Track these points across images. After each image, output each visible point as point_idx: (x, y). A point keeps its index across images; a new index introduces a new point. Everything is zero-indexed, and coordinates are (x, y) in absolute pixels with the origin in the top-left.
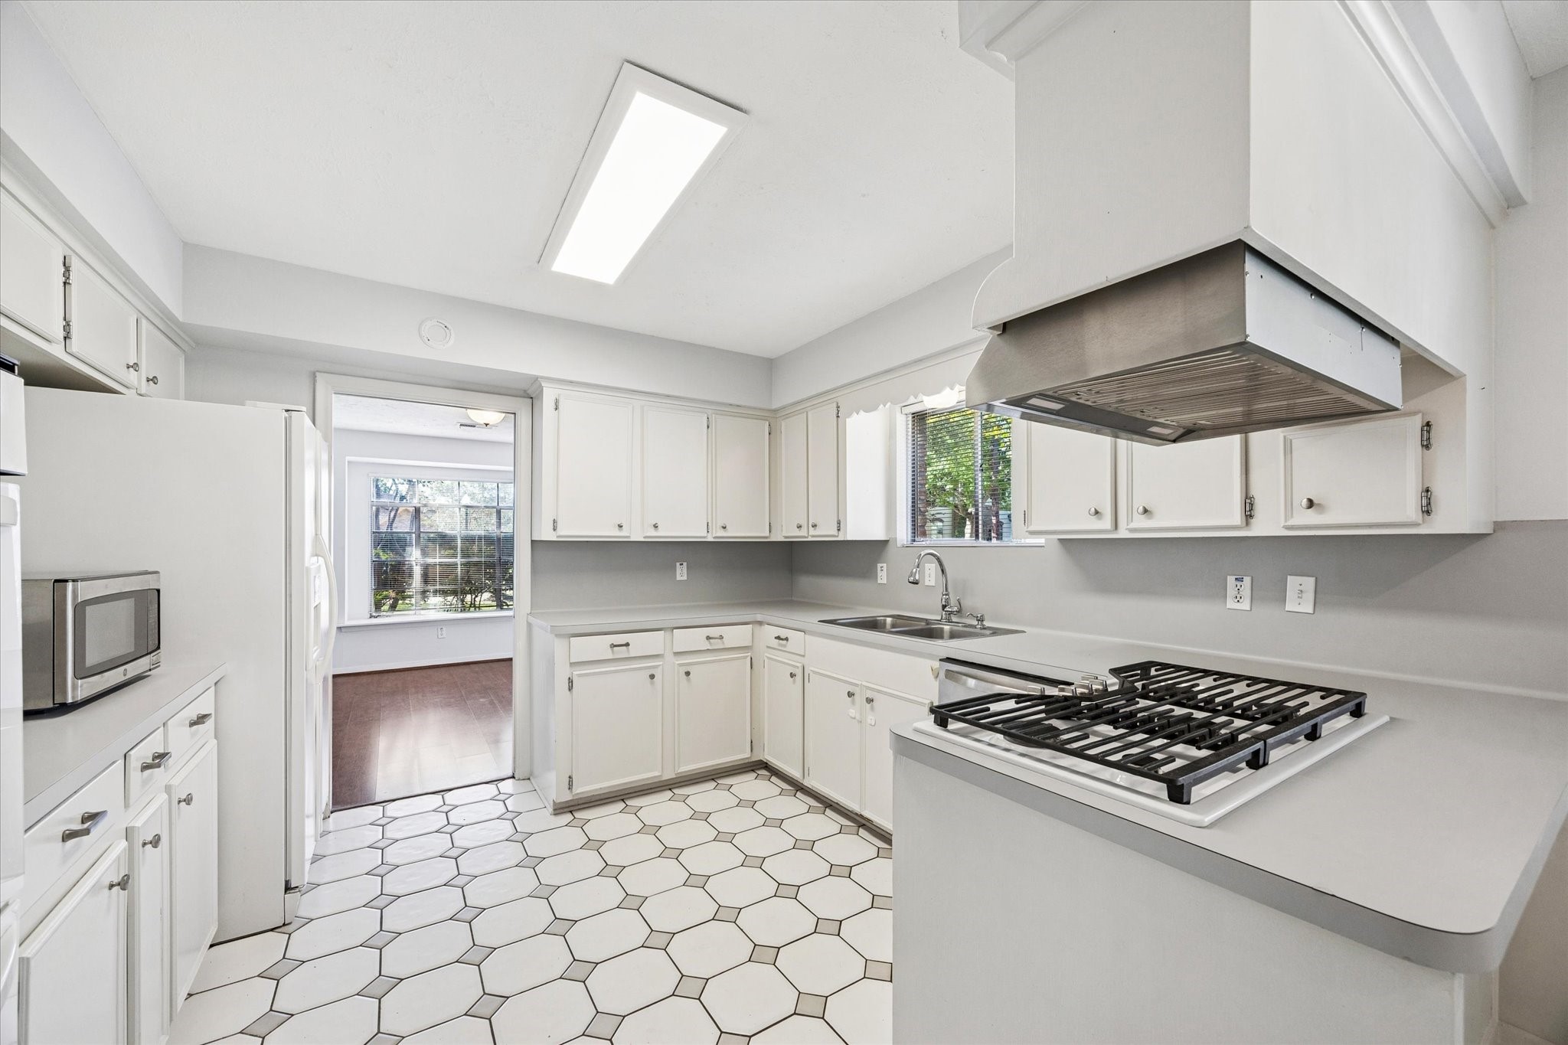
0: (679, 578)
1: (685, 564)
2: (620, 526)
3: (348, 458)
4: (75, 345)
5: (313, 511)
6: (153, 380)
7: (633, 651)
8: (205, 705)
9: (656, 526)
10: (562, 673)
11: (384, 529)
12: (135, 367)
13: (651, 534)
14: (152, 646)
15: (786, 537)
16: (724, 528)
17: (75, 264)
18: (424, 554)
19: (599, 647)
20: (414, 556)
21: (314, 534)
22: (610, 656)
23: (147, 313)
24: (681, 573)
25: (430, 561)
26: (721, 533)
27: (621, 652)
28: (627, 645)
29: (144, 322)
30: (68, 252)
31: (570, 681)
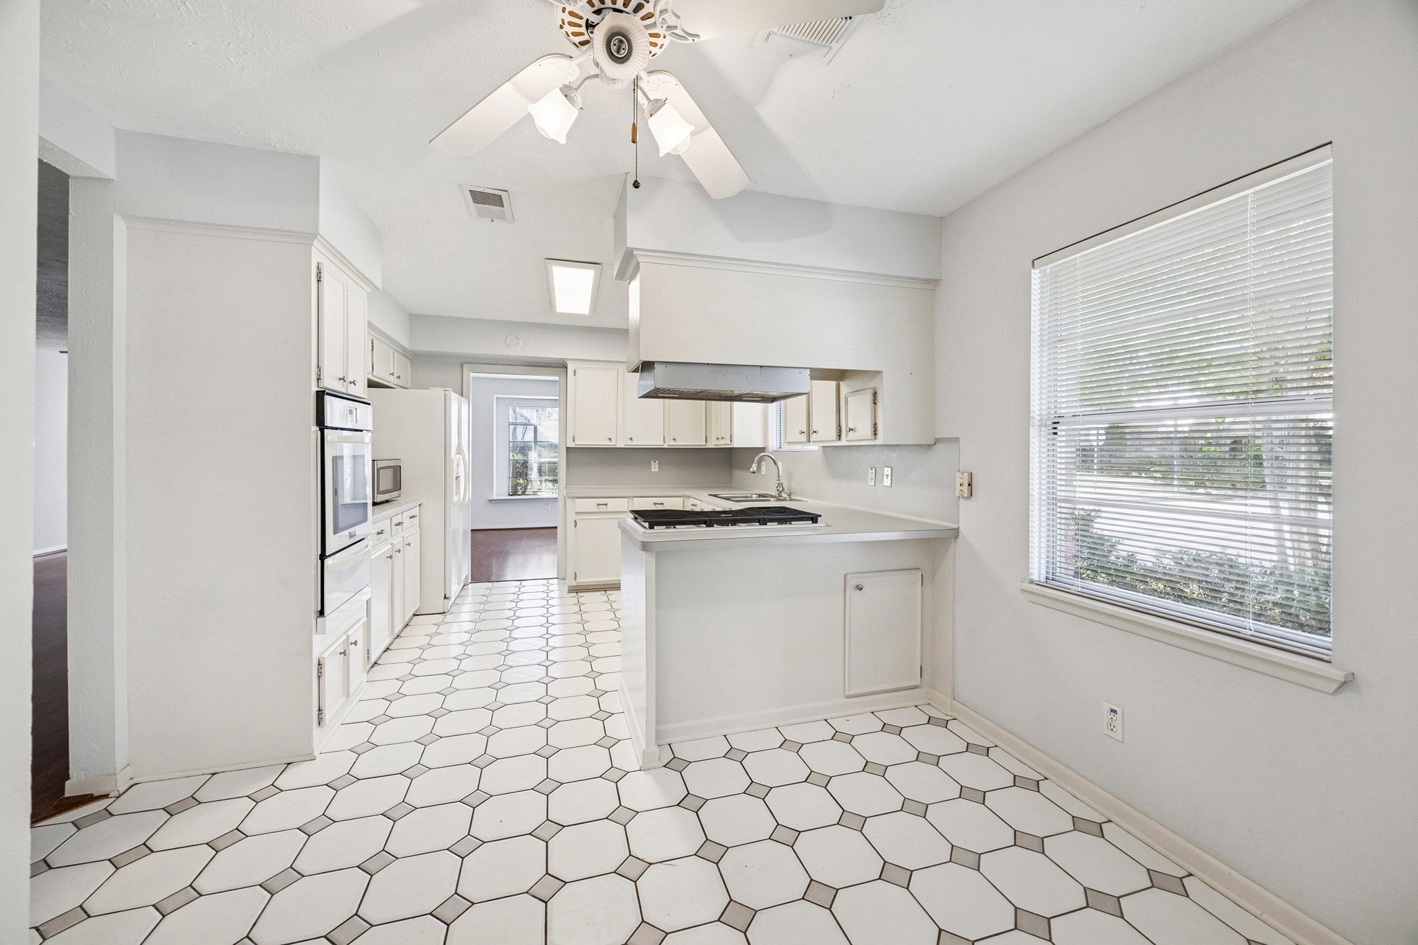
0: (653, 470)
1: (657, 462)
2: (610, 439)
3: (495, 396)
4: (375, 374)
5: (457, 434)
6: (399, 377)
7: (610, 508)
8: (416, 512)
9: (631, 439)
10: (571, 518)
11: (519, 439)
12: (392, 374)
13: (629, 444)
14: (398, 488)
15: (715, 445)
16: (674, 440)
17: (375, 342)
18: (540, 456)
19: (590, 505)
20: (534, 458)
21: (457, 444)
22: (597, 511)
23: (397, 349)
24: (655, 467)
25: (543, 460)
26: (673, 443)
27: (603, 508)
28: (606, 505)
29: (396, 353)
30: (373, 338)
31: (576, 522)
